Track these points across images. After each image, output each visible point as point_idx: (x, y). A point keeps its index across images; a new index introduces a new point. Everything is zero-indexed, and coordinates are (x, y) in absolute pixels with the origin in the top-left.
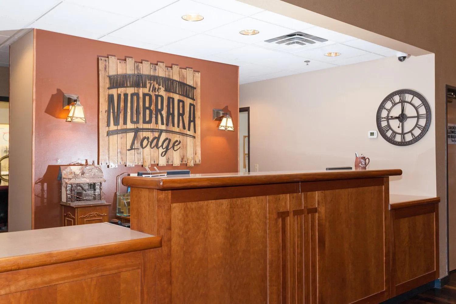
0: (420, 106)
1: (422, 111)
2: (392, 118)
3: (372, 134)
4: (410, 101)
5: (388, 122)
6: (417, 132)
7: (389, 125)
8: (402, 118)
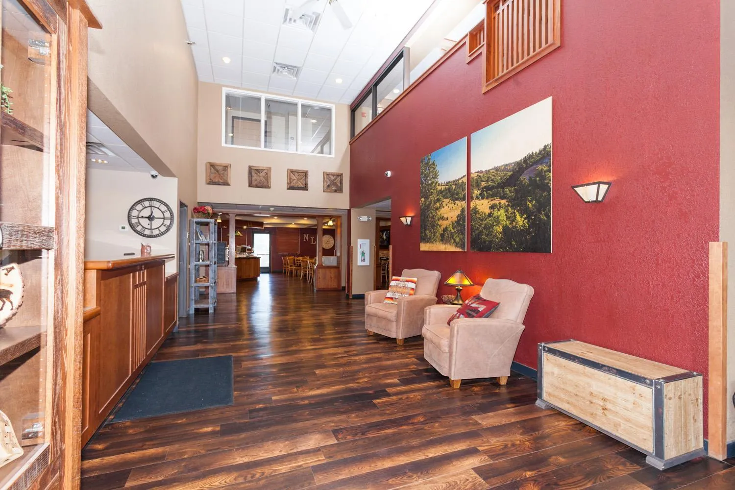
0: (165, 211)
1: (167, 214)
2: (143, 217)
3: (123, 228)
4: (158, 207)
5: (138, 220)
6: (163, 229)
7: (139, 222)
8: (150, 218)
